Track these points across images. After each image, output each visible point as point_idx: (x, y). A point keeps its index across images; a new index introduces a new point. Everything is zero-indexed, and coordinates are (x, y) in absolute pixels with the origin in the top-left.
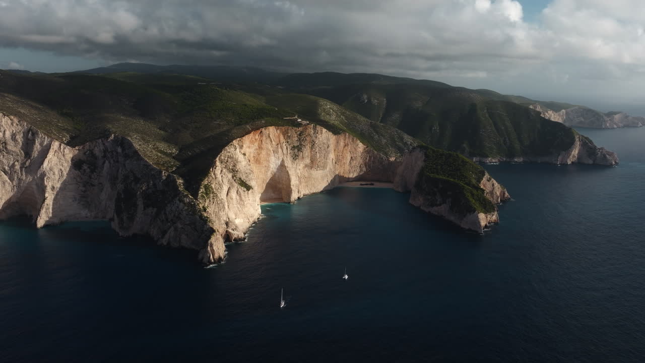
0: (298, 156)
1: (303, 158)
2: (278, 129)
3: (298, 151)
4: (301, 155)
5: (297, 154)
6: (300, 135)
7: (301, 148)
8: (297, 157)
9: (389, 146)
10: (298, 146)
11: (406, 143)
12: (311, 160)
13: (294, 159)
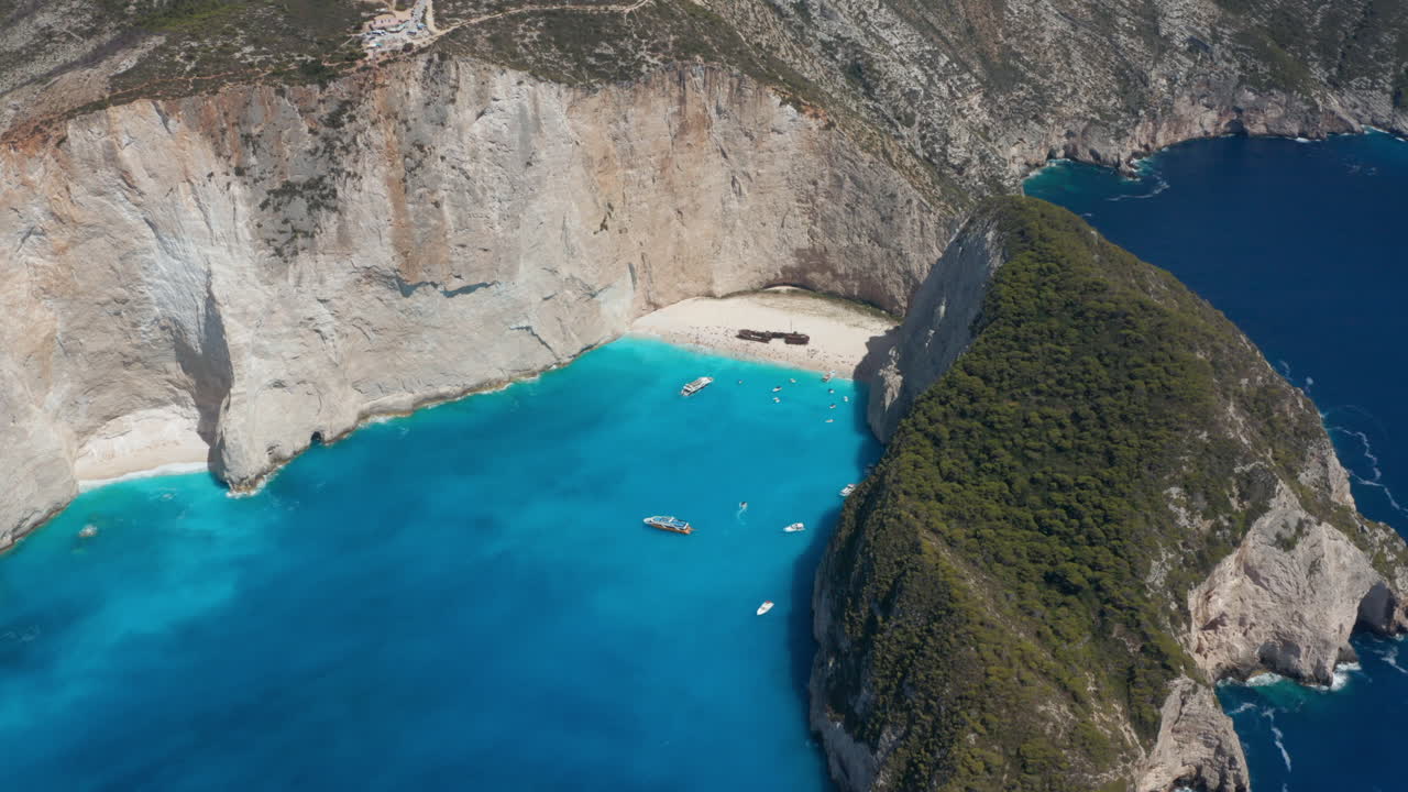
0: (308, 235)
1: (344, 239)
2: (172, 111)
3: (314, 206)
4: (333, 229)
5: (306, 225)
6: (334, 121)
7: (334, 193)
8: (300, 241)
9: (1076, 54)
10: (315, 184)
11: (1167, 38)
12: (397, 246)
13: (279, 252)
